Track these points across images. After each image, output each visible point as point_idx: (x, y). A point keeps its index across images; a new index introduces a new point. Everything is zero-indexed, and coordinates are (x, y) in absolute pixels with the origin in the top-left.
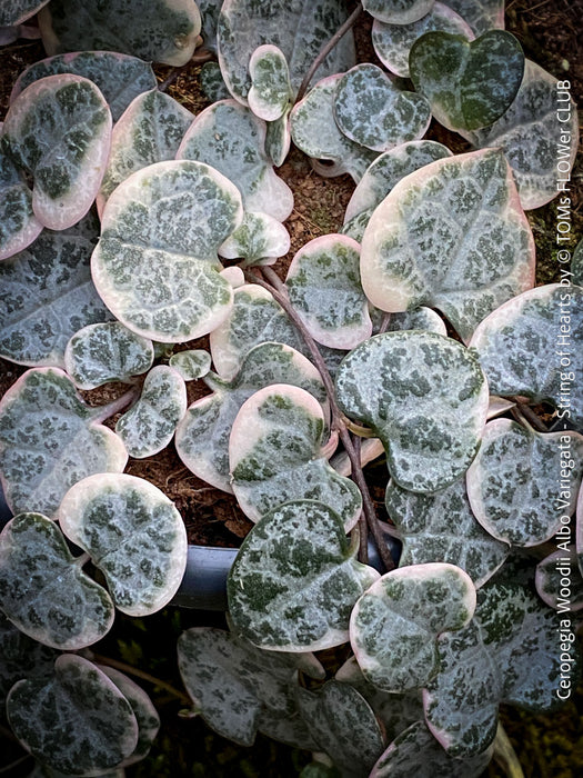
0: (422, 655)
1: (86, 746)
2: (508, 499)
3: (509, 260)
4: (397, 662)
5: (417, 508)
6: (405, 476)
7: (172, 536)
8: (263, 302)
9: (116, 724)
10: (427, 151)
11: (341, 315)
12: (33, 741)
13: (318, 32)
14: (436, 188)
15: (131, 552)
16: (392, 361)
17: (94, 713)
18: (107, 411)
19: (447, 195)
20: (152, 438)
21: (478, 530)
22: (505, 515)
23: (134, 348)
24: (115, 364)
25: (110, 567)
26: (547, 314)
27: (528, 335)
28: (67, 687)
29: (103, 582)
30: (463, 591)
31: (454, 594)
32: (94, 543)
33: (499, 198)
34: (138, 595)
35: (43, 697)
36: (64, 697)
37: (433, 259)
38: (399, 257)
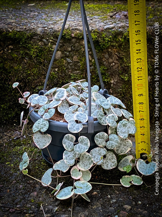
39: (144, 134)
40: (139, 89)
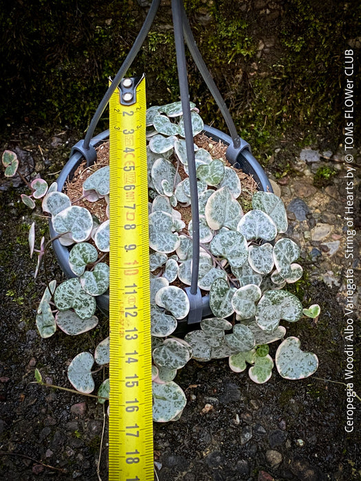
0: (252, 308)
1: (176, 361)
2: (259, 263)
3: (237, 211)
4: (246, 311)
5: (239, 271)
6: (234, 265)
7: (184, 297)
8: (185, 239)
9: (183, 353)
10: (209, 192)
11: (204, 234)
12: (162, 363)
13: (172, 175)
14: (216, 198)
15: (175, 304)
16: (222, 240)
17: (177, 352)
18: (159, 274)
19: (219, 199)
20: (172, 277)
21: (254, 272)
22: (260, 267)
23: (162, 257)
24: (158, 263)
25: (171, 309)
26: (251, 218)
27: (249, 224)
28: (168, 347)
29: (171, 314)
30: (257, 289)
31: (254, 291)
32: (166, 305)
33: (230, 198)
34: (180, 314)
35: (162, 351)
36: (168, 350)
37: (221, 215)
38: (214, 216)
39: (126, 151)
40: (134, 264)
